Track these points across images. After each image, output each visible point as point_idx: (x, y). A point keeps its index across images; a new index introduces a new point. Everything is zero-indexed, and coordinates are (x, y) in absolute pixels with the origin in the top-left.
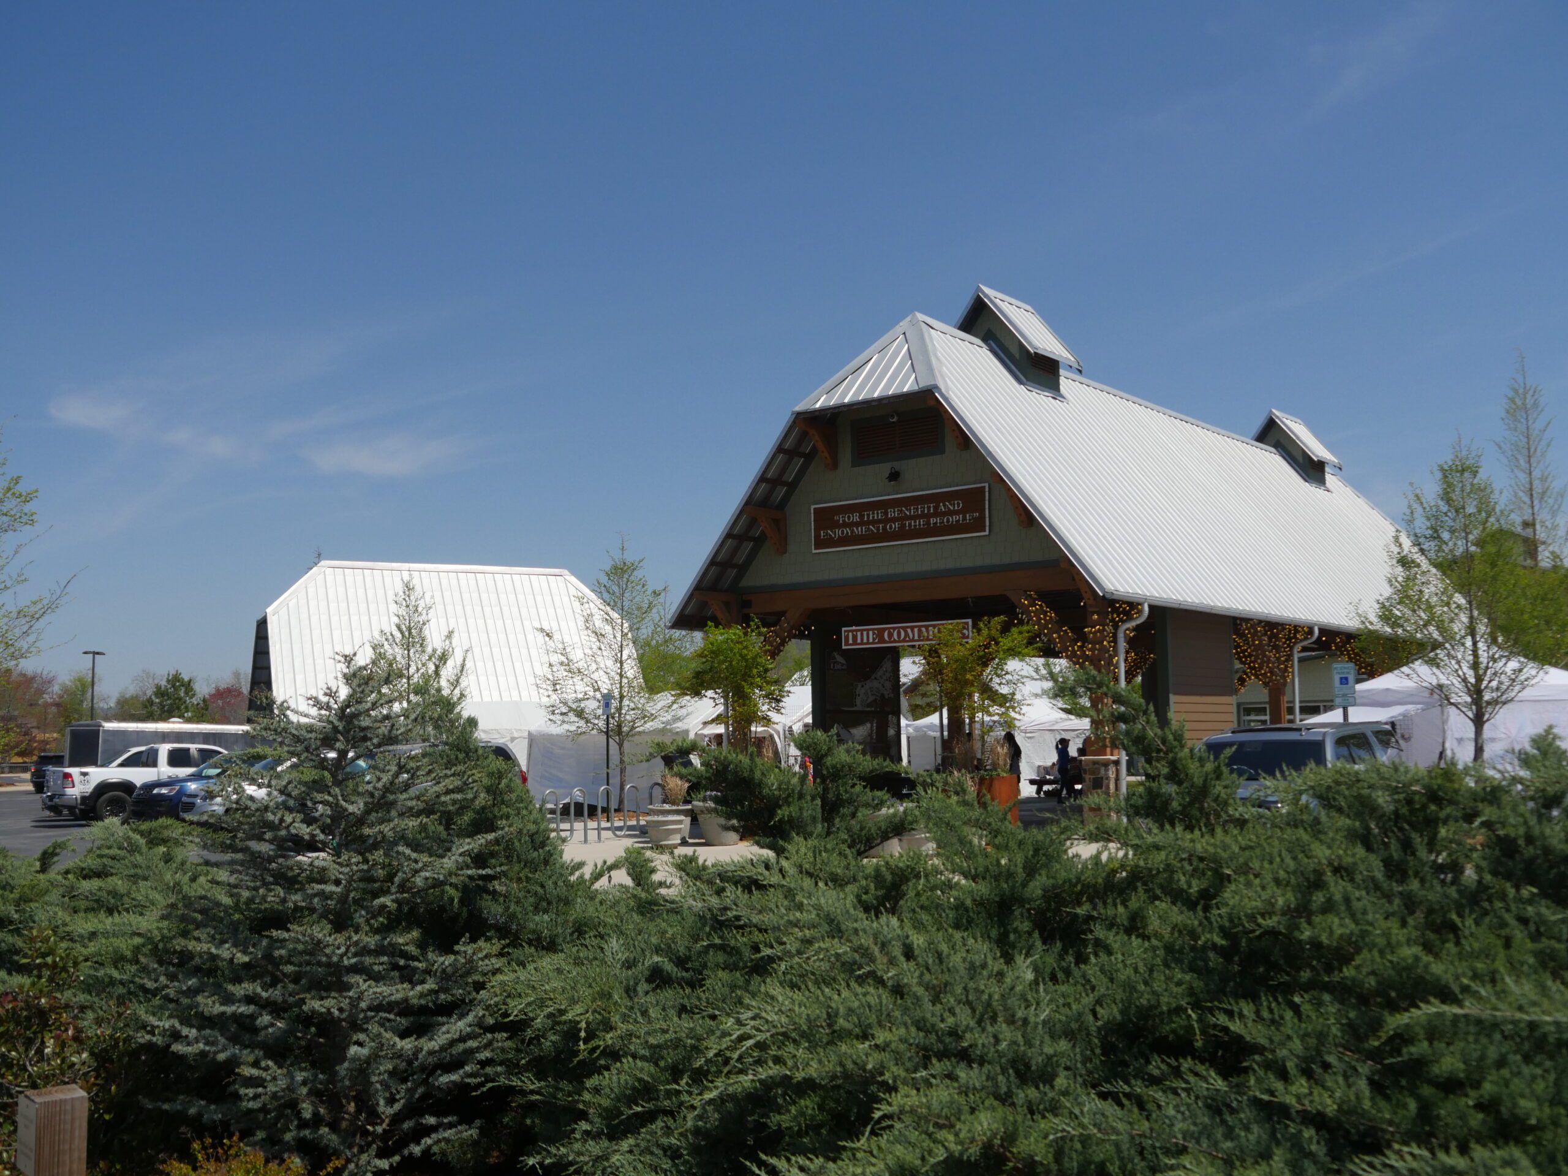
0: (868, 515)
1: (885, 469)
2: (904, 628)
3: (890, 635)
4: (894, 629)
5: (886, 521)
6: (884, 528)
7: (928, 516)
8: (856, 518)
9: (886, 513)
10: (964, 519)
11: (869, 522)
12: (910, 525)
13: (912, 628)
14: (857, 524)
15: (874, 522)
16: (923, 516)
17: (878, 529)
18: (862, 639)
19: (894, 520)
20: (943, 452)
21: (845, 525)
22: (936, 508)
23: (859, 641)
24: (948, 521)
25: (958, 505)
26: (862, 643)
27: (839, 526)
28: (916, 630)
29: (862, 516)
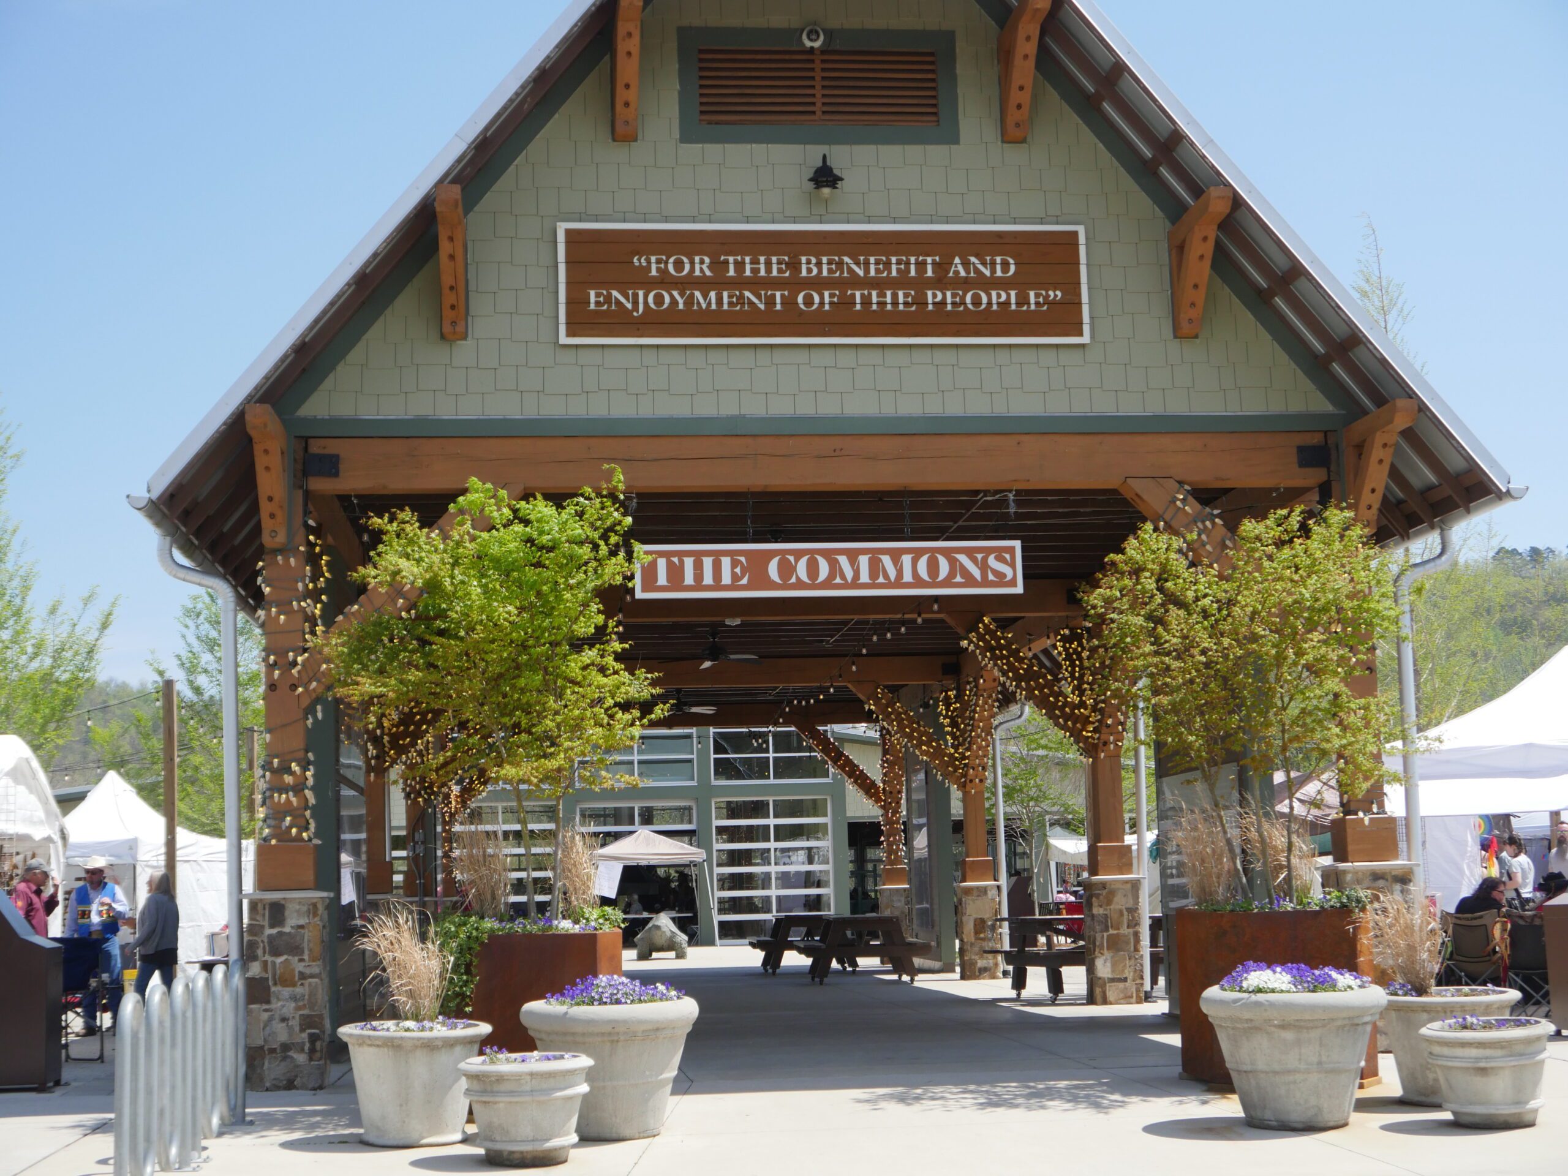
0: (739, 266)
2: (827, 554)
3: (786, 569)
4: (798, 554)
5: (795, 284)
6: (789, 303)
7: (921, 284)
8: (702, 267)
9: (795, 266)
10: (1023, 300)
11: (740, 283)
12: (866, 301)
13: (853, 556)
14: (704, 285)
15: (756, 284)
16: (903, 281)
17: (770, 302)
18: (699, 576)
19: (818, 284)
20: (953, 139)
21: (665, 281)
22: (942, 267)
23: (689, 579)
24: (977, 301)
25: (1003, 267)
26: (699, 585)
27: (649, 284)
28: (864, 561)
29: (718, 266)
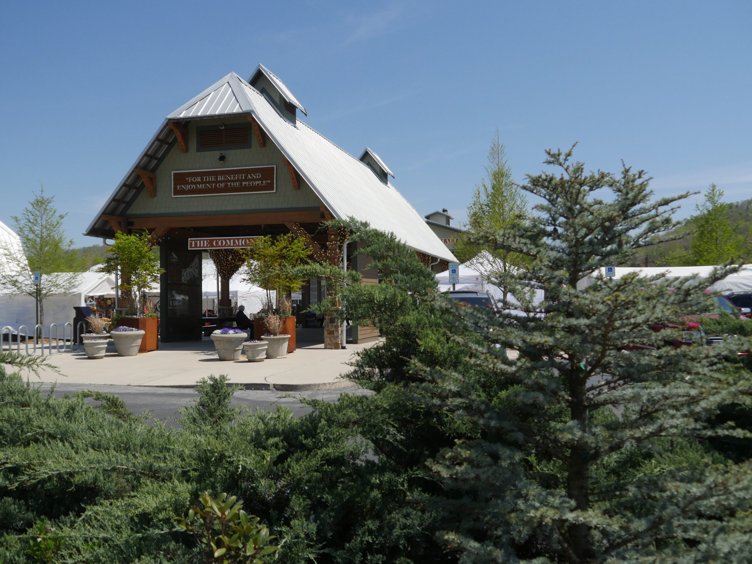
0: (206, 179)
1: (217, 154)
2: (225, 240)
3: (217, 243)
4: (219, 240)
5: (217, 182)
6: (216, 186)
7: (242, 181)
8: (199, 179)
9: (217, 178)
10: (262, 183)
11: (206, 182)
12: (231, 185)
13: (230, 240)
14: (199, 183)
15: (209, 182)
16: (238, 180)
17: (212, 186)
18: (200, 245)
19: (221, 182)
20: (250, 147)
21: (192, 183)
22: (246, 177)
23: (198, 245)
24: (253, 184)
25: (259, 176)
26: (200, 247)
27: (189, 184)
28: (232, 241)
29: (202, 179)
